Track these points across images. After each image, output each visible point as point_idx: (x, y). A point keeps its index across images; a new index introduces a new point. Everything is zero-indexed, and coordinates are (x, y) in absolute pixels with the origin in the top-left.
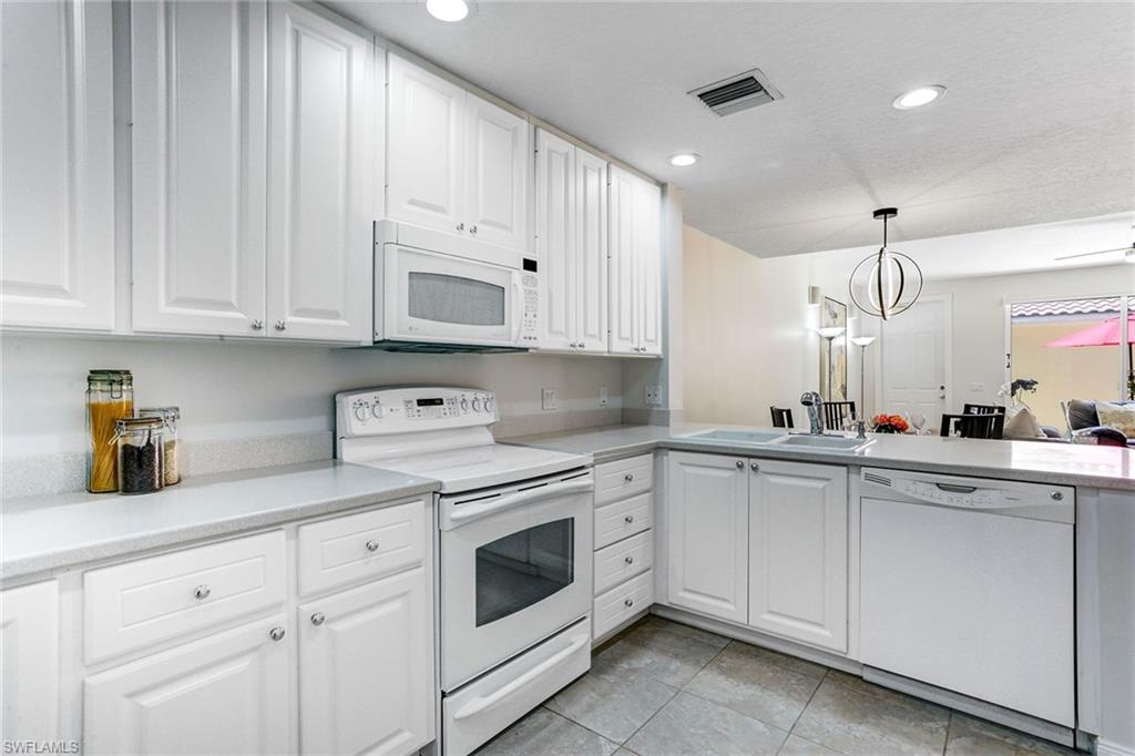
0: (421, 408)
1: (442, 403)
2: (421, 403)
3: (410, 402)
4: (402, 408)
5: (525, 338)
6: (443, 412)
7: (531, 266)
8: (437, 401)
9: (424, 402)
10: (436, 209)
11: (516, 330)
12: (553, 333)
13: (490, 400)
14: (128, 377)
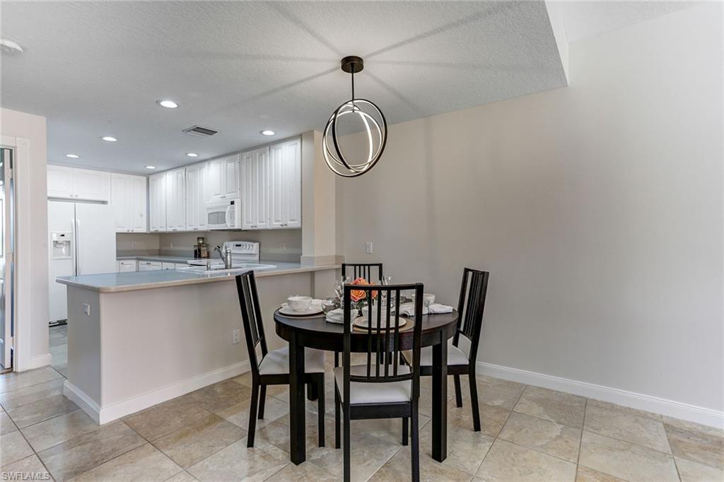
0: (236, 247)
3: (234, 245)
4: (232, 247)
5: (231, 226)
6: (241, 248)
7: (232, 203)
8: (240, 245)
9: (237, 245)
10: (218, 194)
11: (228, 224)
12: (247, 223)
13: (252, 246)
14: (203, 239)
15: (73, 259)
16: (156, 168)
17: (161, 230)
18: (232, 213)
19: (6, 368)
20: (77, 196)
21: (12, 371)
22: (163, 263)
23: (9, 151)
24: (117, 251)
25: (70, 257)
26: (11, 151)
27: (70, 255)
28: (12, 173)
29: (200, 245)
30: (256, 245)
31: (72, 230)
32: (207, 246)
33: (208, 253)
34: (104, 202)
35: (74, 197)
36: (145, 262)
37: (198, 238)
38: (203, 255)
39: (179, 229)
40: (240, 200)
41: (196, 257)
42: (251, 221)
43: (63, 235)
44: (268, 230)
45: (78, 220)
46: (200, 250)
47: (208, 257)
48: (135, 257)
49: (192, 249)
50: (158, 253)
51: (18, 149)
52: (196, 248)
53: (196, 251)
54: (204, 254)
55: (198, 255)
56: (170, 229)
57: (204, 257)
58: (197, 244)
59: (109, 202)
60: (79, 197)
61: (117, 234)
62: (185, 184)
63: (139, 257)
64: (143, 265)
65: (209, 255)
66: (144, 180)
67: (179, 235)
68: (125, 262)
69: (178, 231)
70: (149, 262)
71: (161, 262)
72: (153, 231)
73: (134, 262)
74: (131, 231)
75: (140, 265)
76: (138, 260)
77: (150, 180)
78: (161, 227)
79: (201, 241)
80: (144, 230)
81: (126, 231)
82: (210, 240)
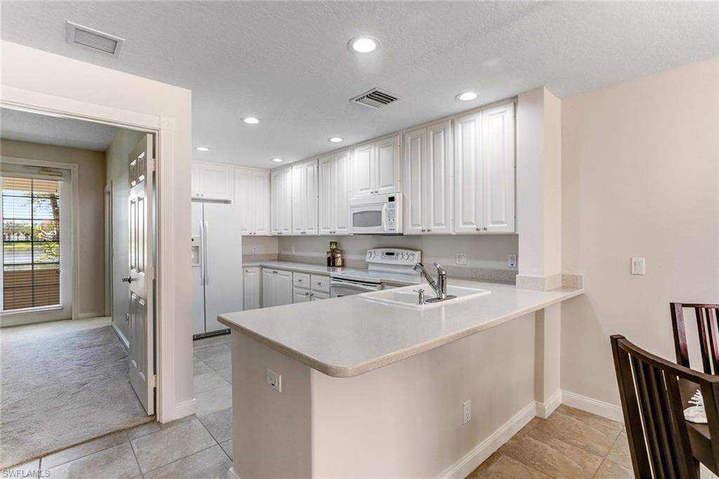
0: (386, 256)
3: (384, 253)
4: (381, 255)
5: (389, 230)
6: (394, 258)
7: (392, 199)
8: (393, 254)
9: (387, 254)
10: (367, 189)
11: (385, 227)
12: (413, 225)
13: (413, 255)
14: (336, 243)
15: (201, 266)
16: (283, 160)
17: (285, 233)
18: (391, 214)
19: (149, 414)
20: (202, 195)
21: (156, 420)
22: (294, 273)
23: (152, 135)
24: (243, 255)
25: (199, 265)
26: (154, 135)
27: (198, 263)
28: (155, 164)
29: (333, 251)
30: (418, 254)
31: (201, 234)
32: (342, 252)
33: (343, 261)
34: (227, 202)
35: (200, 197)
36: (271, 271)
37: (331, 243)
38: (337, 264)
39: (309, 232)
40: (401, 195)
41: (329, 265)
42: (420, 224)
43: (193, 240)
44: (450, 236)
45: (206, 222)
46: (334, 258)
47: (343, 266)
48: (259, 264)
49: (325, 256)
50: (277, 258)
51: (162, 132)
52: (329, 255)
53: (329, 259)
54: (339, 262)
55: (331, 262)
56: (297, 233)
57: (339, 266)
58: (329, 251)
59: (232, 202)
60: (206, 197)
61: (243, 236)
62: (318, 181)
63: (264, 264)
64: (268, 273)
65: (345, 264)
66: (266, 175)
67: (303, 238)
68: (249, 270)
69: (307, 234)
70: (276, 271)
71: (292, 271)
72: (275, 233)
73: (258, 270)
74: (253, 234)
75: (264, 273)
76: (262, 267)
77: (272, 176)
78: (285, 230)
79: (334, 247)
80: (266, 232)
81: (248, 234)
82: (345, 246)
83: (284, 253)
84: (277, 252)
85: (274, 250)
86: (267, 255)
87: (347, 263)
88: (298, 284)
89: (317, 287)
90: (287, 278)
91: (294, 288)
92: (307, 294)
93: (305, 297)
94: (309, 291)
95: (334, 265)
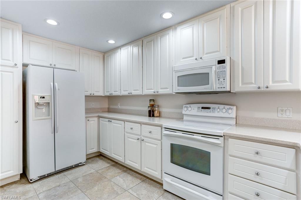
0: (202, 109)
1: (210, 109)
2: (202, 108)
3: (199, 108)
4: (196, 109)
5: (218, 88)
6: (210, 111)
7: (221, 62)
8: (208, 108)
10: (190, 57)
11: (214, 86)
13: (231, 109)
14: (154, 100)
22: (126, 123)
24: (86, 109)
29: (152, 106)
30: (235, 109)
32: (158, 106)
36: (107, 120)
37: (150, 100)
38: (155, 115)
40: (229, 58)
41: (150, 116)
43: (44, 97)
45: (56, 84)
46: (153, 111)
47: (159, 116)
48: (97, 115)
49: (146, 109)
50: (107, 110)
52: (150, 109)
53: (150, 111)
54: (156, 113)
55: (151, 114)
56: (126, 93)
57: (157, 117)
58: (149, 106)
61: (86, 96)
63: (100, 115)
64: (103, 122)
65: (160, 115)
66: (101, 56)
67: (130, 97)
68: (90, 119)
69: (133, 94)
70: (110, 120)
71: (124, 121)
72: (108, 94)
73: (96, 119)
74: (92, 94)
75: (101, 121)
76: (99, 117)
77: (105, 57)
78: (114, 92)
79: (152, 103)
80: (101, 94)
81: (89, 95)
82: (160, 102)
83: (112, 107)
84: (108, 107)
85: (106, 105)
86: (101, 108)
87: (163, 114)
88: (130, 131)
89: (149, 135)
90: (120, 125)
91: (126, 134)
92: (138, 139)
93: (136, 141)
94: (139, 137)
95: (153, 116)
